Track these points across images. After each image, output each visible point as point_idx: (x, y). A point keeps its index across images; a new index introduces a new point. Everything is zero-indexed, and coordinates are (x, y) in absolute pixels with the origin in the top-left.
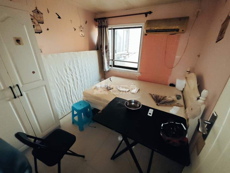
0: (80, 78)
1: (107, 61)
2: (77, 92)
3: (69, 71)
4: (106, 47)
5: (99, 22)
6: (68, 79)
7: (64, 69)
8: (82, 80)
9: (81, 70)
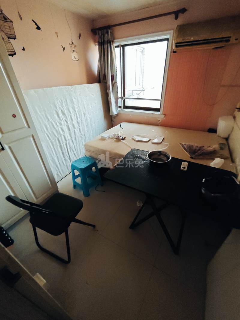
0: (78, 126)
1: (115, 99)
2: (75, 145)
3: (62, 116)
4: (113, 78)
5: (99, 34)
6: (61, 128)
7: (54, 112)
8: (81, 128)
9: (78, 113)
